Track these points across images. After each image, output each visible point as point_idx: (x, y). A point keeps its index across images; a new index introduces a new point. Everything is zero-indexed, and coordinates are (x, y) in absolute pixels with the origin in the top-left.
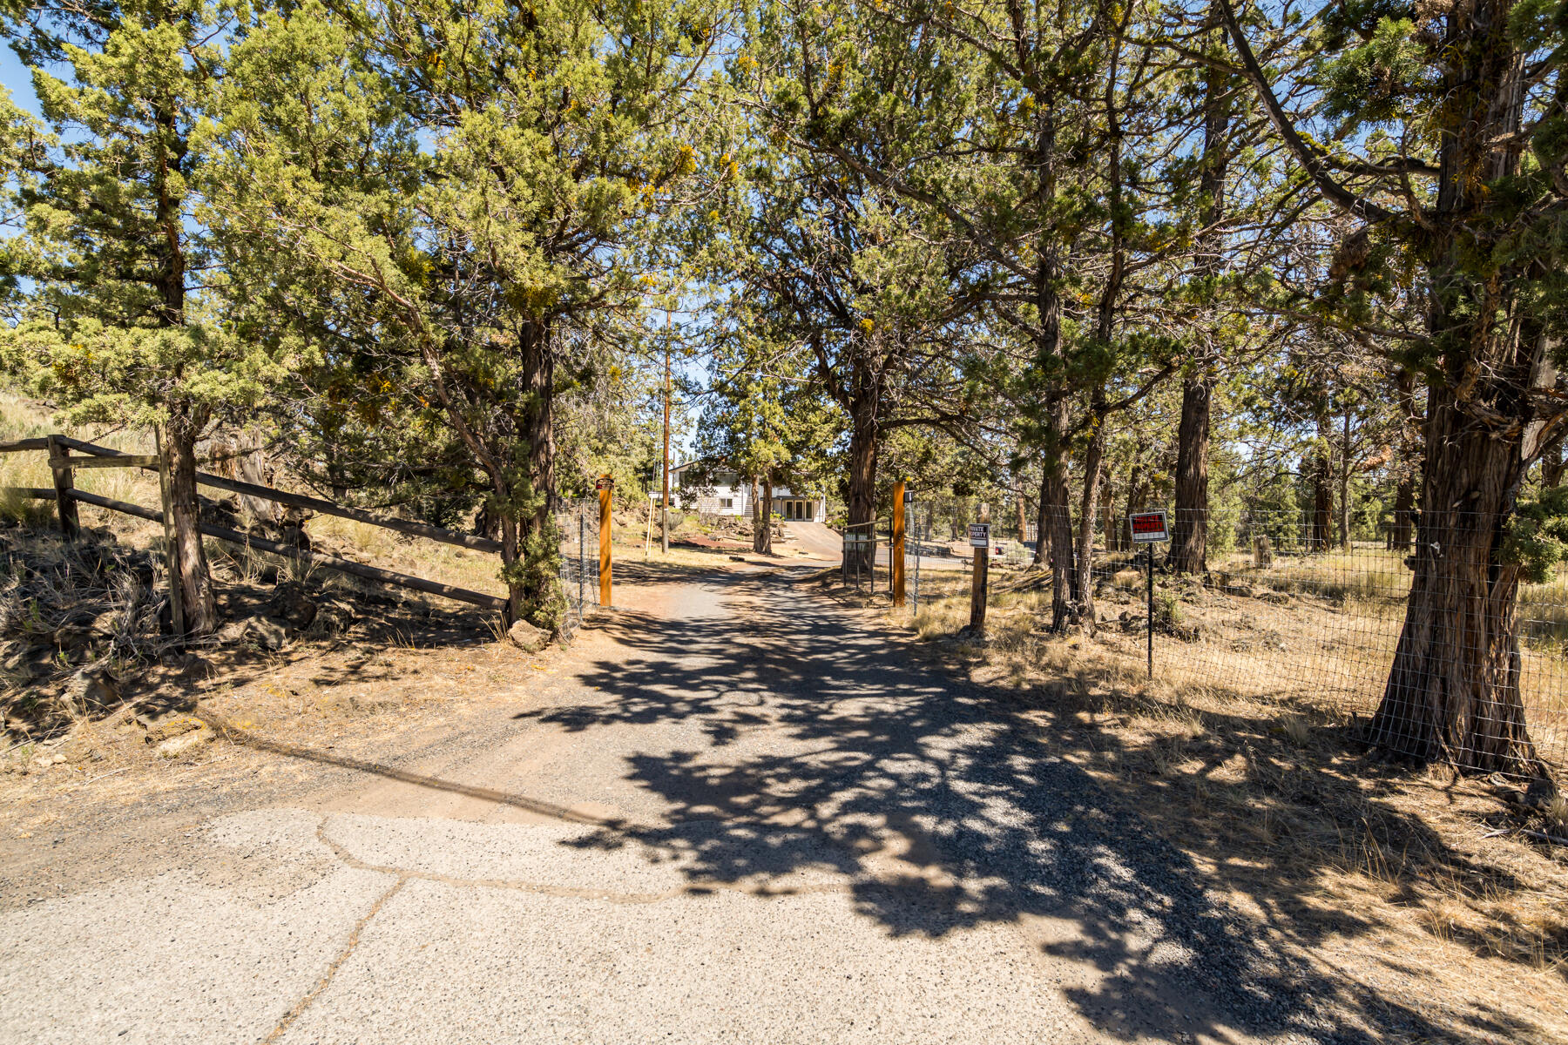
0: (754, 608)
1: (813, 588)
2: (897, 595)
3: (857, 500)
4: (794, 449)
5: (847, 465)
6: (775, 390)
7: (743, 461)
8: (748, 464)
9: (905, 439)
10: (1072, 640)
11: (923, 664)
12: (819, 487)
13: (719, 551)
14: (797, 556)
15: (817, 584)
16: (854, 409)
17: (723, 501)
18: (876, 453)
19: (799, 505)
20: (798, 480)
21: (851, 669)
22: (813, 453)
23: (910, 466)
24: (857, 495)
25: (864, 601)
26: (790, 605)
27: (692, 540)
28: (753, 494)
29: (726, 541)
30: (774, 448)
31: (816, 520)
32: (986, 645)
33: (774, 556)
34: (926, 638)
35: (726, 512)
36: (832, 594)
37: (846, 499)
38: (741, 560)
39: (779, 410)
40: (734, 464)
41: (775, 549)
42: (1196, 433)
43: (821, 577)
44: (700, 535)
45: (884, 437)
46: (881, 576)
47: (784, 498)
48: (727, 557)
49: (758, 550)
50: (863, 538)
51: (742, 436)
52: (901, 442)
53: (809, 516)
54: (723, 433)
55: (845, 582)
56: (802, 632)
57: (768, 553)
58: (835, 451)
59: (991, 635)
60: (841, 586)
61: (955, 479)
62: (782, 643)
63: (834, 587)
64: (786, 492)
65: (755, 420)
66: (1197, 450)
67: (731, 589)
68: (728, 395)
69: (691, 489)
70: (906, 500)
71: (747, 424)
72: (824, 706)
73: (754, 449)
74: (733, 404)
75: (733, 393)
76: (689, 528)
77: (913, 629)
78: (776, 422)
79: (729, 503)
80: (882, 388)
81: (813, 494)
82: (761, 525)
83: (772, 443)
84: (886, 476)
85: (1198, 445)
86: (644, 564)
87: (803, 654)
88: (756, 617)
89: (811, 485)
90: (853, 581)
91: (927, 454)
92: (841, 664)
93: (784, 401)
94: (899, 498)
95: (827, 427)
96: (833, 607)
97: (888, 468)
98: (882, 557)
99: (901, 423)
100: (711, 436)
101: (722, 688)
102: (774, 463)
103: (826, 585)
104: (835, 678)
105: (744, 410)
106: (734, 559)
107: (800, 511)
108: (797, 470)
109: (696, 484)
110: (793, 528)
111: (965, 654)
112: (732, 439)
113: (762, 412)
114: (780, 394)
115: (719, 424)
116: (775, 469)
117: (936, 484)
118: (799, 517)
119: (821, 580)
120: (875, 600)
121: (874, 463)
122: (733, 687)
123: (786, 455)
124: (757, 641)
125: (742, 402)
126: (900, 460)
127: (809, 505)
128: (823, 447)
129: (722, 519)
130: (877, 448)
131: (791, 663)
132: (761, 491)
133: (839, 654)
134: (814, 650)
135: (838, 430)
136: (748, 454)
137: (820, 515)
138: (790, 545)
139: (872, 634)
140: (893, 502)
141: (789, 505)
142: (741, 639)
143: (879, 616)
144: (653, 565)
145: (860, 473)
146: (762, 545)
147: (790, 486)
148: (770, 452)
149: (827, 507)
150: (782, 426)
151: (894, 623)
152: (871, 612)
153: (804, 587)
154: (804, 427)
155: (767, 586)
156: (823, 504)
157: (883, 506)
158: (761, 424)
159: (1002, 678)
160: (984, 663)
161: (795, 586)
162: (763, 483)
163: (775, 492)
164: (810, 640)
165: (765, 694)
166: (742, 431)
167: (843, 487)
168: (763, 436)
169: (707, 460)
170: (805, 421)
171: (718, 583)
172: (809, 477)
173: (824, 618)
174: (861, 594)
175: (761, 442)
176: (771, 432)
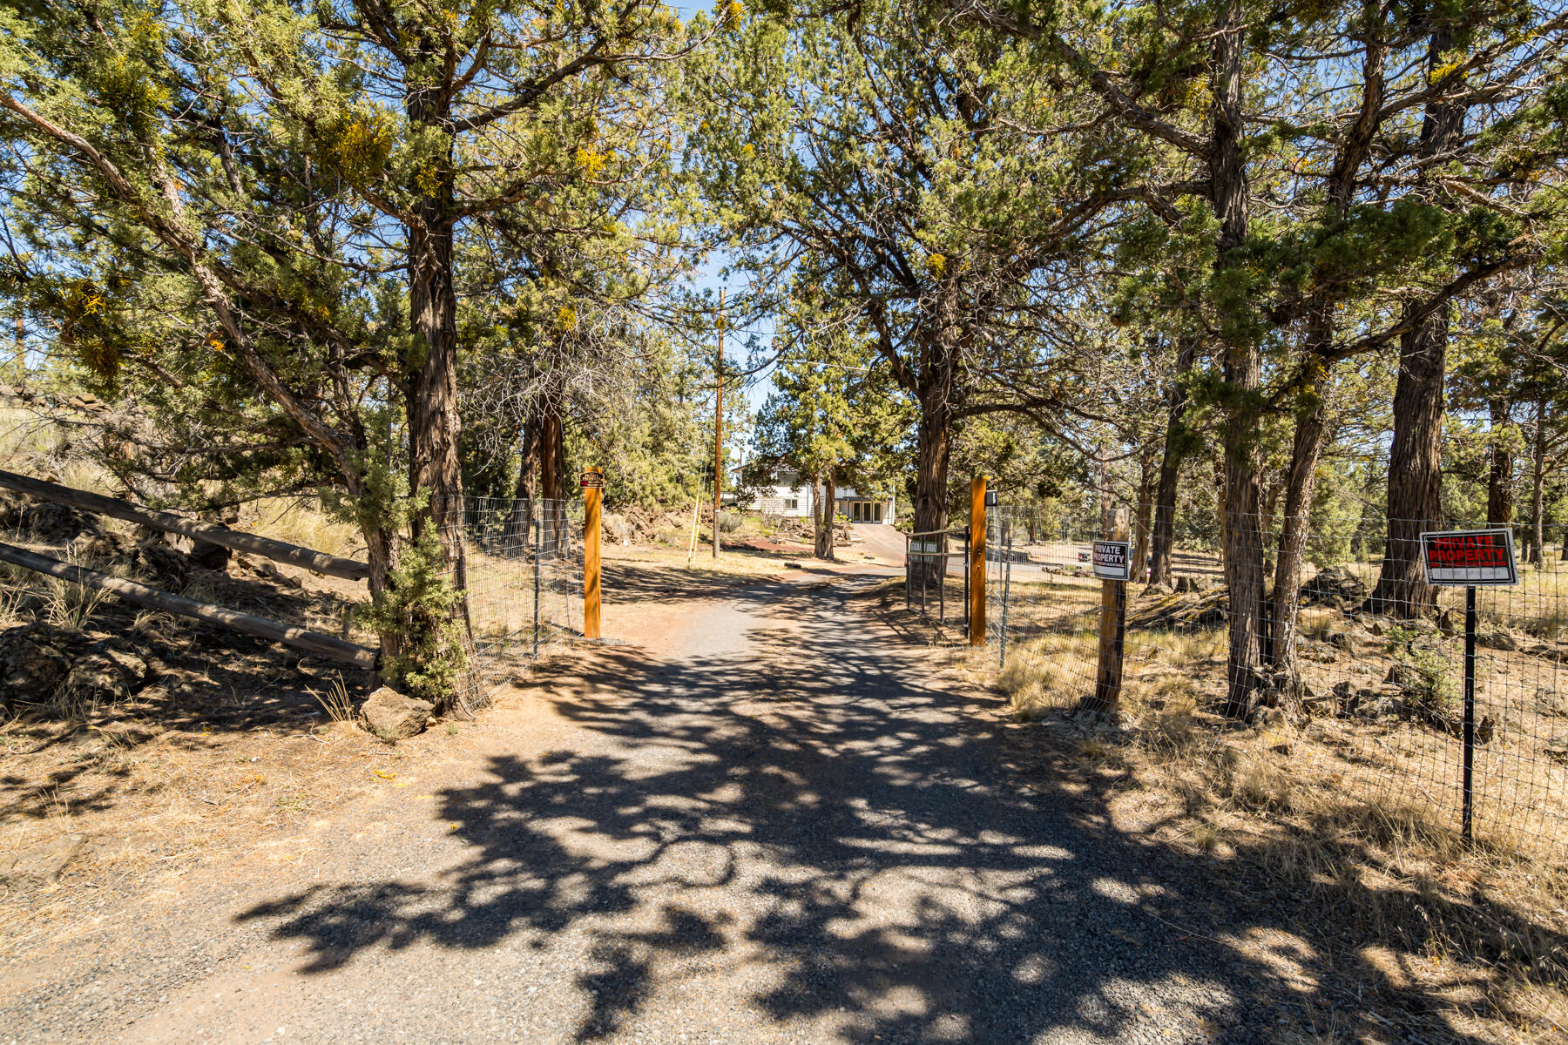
0: (787, 642)
1: (869, 608)
2: (975, 627)
3: (925, 502)
4: (858, 444)
5: (915, 462)
6: (838, 382)
7: (803, 459)
8: (809, 461)
9: (983, 431)
10: (1272, 737)
11: (1023, 777)
12: (886, 487)
13: (778, 556)
14: (862, 561)
15: (875, 602)
16: (922, 393)
17: (787, 501)
18: (948, 449)
19: (867, 507)
20: (863, 479)
21: (902, 780)
22: (878, 448)
23: (989, 463)
24: (924, 496)
25: (930, 633)
26: (835, 636)
27: (751, 543)
28: (816, 493)
29: (789, 544)
30: (837, 445)
31: (885, 522)
32: (1126, 739)
33: (837, 561)
34: (1024, 717)
35: (790, 513)
36: (890, 619)
37: (914, 501)
38: (798, 567)
39: (844, 404)
40: (792, 460)
41: (838, 553)
42: (1425, 407)
43: (881, 593)
44: (760, 537)
45: (958, 429)
46: (954, 593)
47: (851, 499)
48: (782, 562)
49: (819, 554)
50: (931, 548)
51: (803, 432)
52: (979, 434)
53: (878, 518)
54: (782, 429)
55: (909, 601)
56: (836, 690)
57: (831, 558)
58: (902, 446)
59: (1131, 719)
60: (903, 607)
61: (1038, 479)
62: (803, 714)
63: (895, 608)
64: (851, 493)
65: (817, 414)
66: (1425, 432)
67: (769, 609)
68: (789, 388)
69: (749, 489)
70: (988, 503)
71: (808, 419)
72: (842, 889)
73: (814, 446)
74: (795, 398)
75: (794, 386)
76: (749, 529)
77: (1002, 692)
78: (839, 417)
79: (794, 504)
80: (956, 368)
81: (880, 494)
82: (823, 527)
83: (834, 439)
84: (960, 474)
85: (1428, 424)
86: (685, 572)
87: (832, 740)
88: (783, 659)
89: (877, 485)
90: (919, 601)
91: (1009, 448)
92: (888, 767)
93: (849, 394)
94: (979, 500)
95: (892, 420)
96: (890, 641)
97: (963, 466)
98: (956, 569)
99: (979, 410)
100: (770, 432)
101: (671, 829)
102: (837, 461)
103: (885, 605)
104: (875, 806)
105: (805, 404)
106: (789, 566)
107: (866, 513)
108: (863, 468)
109: (754, 484)
110: (860, 530)
111: (1096, 757)
112: (793, 436)
113: (824, 406)
114: (844, 387)
115: (778, 420)
116: (838, 468)
117: (1019, 483)
118: (867, 518)
119: (881, 595)
120: (946, 631)
121: (946, 458)
122: (690, 827)
123: (850, 452)
124: (764, 711)
125: (802, 395)
126: (976, 456)
127: (878, 507)
128: (890, 441)
129: (785, 521)
130: (949, 442)
131: (806, 761)
132: (822, 490)
133: (887, 742)
134: (851, 730)
135: (905, 423)
136: (808, 451)
137: (889, 517)
138: (856, 548)
139: (941, 699)
140: (970, 506)
141: (857, 506)
142: (746, 707)
143: (950, 662)
144: (696, 573)
145: (929, 468)
146: (823, 549)
147: (855, 486)
148: (833, 449)
149: (896, 510)
150: (846, 421)
151: (972, 678)
152: (939, 654)
153: (860, 605)
154: (867, 420)
155: (815, 604)
156: (893, 505)
157: (956, 508)
158: (824, 418)
159: (1169, 822)
160: (1128, 782)
161: (849, 604)
162: (826, 483)
163: (839, 493)
164: (848, 708)
165: (743, 848)
166: (803, 426)
167: (911, 487)
168: (826, 432)
169: (765, 458)
170: (868, 412)
171: (758, 598)
172: (874, 478)
173: (873, 661)
174: (926, 622)
175: (823, 439)
176: (834, 428)
